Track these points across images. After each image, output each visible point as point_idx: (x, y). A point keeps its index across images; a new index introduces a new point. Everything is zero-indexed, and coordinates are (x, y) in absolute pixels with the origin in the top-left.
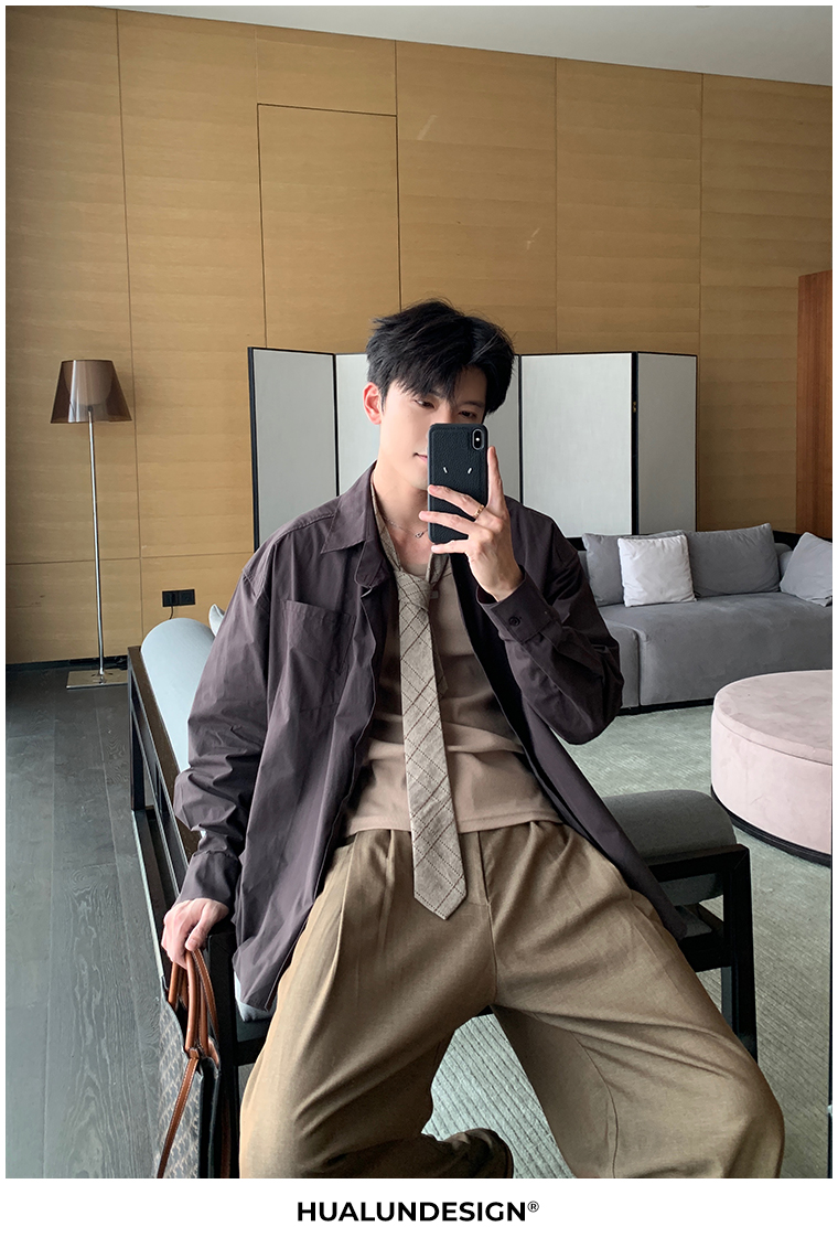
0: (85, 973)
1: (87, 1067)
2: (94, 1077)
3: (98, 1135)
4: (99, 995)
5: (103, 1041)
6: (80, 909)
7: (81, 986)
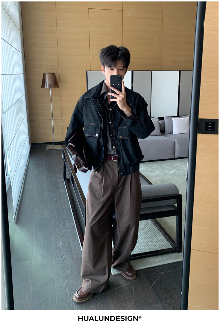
0: (56, 212)
1: (58, 229)
2: (59, 231)
3: (61, 240)
4: (59, 216)
5: (60, 225)
6: (54, 200)
7: (55, 215)
